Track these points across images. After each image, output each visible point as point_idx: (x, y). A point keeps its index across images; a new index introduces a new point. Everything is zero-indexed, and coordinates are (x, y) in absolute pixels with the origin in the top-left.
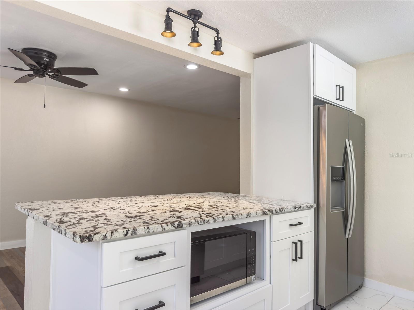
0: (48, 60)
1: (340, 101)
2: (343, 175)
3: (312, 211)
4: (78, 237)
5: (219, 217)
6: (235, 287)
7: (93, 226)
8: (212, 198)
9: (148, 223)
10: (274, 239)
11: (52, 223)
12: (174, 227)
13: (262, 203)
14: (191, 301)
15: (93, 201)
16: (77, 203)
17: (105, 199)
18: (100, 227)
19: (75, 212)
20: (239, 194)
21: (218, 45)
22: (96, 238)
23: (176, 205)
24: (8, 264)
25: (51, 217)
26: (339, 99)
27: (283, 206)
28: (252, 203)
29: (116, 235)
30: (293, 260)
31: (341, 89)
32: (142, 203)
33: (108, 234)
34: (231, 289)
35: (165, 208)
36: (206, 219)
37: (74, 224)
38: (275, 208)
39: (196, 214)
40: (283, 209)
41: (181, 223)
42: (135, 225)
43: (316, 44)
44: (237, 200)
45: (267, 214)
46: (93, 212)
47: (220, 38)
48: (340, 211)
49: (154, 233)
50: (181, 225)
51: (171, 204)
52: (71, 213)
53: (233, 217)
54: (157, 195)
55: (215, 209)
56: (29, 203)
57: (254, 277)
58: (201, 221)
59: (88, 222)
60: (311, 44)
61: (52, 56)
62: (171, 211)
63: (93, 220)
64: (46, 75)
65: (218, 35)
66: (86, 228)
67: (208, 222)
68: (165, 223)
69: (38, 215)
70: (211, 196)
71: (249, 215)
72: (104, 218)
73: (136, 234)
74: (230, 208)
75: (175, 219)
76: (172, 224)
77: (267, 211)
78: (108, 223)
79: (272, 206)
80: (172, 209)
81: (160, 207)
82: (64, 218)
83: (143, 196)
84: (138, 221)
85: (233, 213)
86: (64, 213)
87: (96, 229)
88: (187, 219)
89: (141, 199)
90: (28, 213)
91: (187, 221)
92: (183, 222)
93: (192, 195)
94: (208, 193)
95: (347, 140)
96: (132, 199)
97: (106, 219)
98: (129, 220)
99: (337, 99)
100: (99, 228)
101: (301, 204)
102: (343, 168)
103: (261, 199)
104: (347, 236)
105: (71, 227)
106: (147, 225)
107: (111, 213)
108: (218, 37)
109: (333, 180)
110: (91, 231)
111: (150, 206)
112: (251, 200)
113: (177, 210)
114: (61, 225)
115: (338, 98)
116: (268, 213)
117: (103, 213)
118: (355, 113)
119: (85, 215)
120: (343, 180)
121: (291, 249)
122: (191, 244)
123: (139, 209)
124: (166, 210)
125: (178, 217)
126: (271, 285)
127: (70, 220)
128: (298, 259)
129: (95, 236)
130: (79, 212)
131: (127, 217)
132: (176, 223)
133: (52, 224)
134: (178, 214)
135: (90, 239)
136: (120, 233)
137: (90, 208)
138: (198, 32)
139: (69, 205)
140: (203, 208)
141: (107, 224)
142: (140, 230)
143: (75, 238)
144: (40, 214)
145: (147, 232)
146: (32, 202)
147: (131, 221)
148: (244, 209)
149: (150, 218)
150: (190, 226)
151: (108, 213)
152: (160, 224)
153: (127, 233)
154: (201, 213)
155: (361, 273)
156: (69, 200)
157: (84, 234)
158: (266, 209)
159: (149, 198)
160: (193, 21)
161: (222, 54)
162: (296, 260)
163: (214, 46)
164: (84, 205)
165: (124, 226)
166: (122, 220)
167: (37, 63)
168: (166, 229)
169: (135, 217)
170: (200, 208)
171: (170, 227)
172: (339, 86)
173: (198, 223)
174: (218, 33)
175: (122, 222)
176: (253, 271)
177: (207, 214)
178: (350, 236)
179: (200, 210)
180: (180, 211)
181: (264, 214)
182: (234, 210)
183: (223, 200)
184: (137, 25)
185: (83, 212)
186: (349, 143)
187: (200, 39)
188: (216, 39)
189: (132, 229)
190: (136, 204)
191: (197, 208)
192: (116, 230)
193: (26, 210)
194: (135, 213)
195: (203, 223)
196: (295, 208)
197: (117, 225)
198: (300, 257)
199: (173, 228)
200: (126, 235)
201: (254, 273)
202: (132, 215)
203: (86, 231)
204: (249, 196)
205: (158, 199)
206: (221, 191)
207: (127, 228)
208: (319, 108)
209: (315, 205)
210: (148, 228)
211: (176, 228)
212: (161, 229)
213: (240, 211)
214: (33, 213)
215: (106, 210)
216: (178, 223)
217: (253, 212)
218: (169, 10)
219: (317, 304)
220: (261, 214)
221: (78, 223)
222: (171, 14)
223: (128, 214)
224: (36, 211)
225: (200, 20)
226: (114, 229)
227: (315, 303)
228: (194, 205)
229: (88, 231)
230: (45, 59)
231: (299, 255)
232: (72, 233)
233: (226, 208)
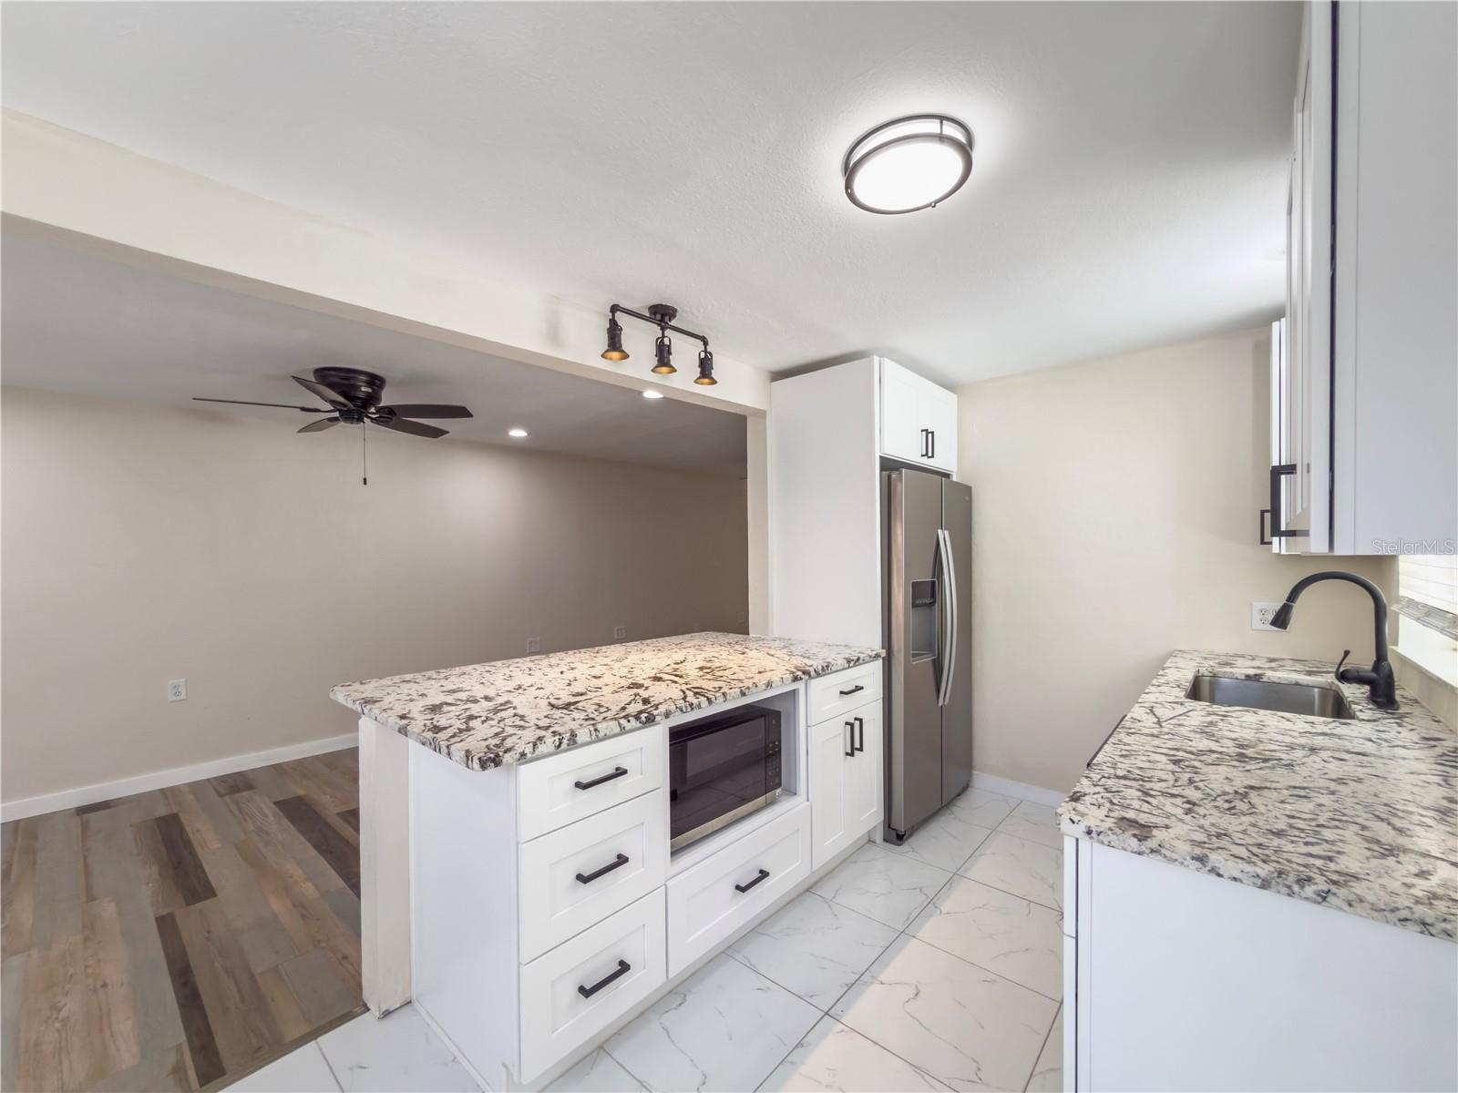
0: (370, 390)
1: (929, 457)
2: (933, 595)
3: (880, 662)
4: (476, 760)
5: (717, 695)
6: (746, 813)
7: (497, 734)
8: (699, 648)
9: (593, 719)
10: (812, 721)
11: (418, 731)
12: (640, 722)
13: (791, 654)
14: (672, 846)
15: (478, 672)
16: (450, 679)
17: (499, 663)
18: (511, 735)
19: (453, 702)
20: (748, 634)
21: (705, 366)
22: (507, 758)
23: (637, 672)
24: (300, 792)
25: (412, 719)
26: (927, 454)
27: (827, 660)
28: (773, 656)
29: (542, 749)
30: (847, 754)
31: (930, 435)
32: (573, 669)
33: (528, 750)
34: (740, 816)
35: (617, 680)
36: (695, 701)
37: (461, 731)
38: (815, 667)
39: (675, 692)
40: (827, 666)
41: (652, 714)
42: (573, 725)
43: (886, 359)
44: (746, 650)
45: (801, 679)
46: (487, 698)
47: (710, 354)
48: (927, 659)
49: (606, 737)
50: (652, 718)
51: (627, 670)
52: (447, 704)
53: (741, 691)
54: (597, 648)
55: (709, 676)
56: (357, 686)
57: (779, 790)
58: (686, 707)
59: (485, 724)
60: (876, 359)
61: (376, 381)
62: (629, 688)
63: (493, 720)
64: (365, 419)
65: (706, 348)
66: (485, 740)
67: (699, 706)
68: (624, 717)
69: (385, 715)
70: (695, 642)
71: (769, 685)
72: (511, 712)
73: (575, 742)
74: (735, 671)
75: (640, 706)
76: (637, 717)
77: (799, 673)
78: (522, 723)
79: (809, 662)
80: (630, 681)
81: (607, 678)
82: (437, 717)
83: (570, 652)
84: (576, 714)
85: (741, 685)
86: (432, 705)
87: (503, 740)
88: (661, 704)
89: (568, 660)
90: (363, 710)
91: (662, 709)
92: (655, 712)
93: (662, 642)
94: (689, 635)
95: (940, 531)
96: (551, 660)
97: (515, 715)
98: (557, 713)
99: (923, 456)
100: (508, 736)
101: (860, 653)
102: (933, 583)
103: (787, 645)
104: (940, 704)
105: (457, 739)
106: (593, 725)
107: (521, 698)
108: (706, 351)
109: (915, 606)
110: (496, 746)
111: (589, 677)
112: (770, 648)
113: (640, 683)
114: (437, 736)
115: (924, 453)
116: (803, 676)
117: (506, 700)
118: (954, 479)
119: (475, 709)
120: (934, 602)
121: (842, 736)
122: (671, 745)
123: (569, 685)
124: (620, 686)
125: (646, 701)
126: (808, 803)
127: (449, 722)
128: (856, 752)
129: (506, 755)
130: (462, 701)
131: (553, 706)
132: (643, 716)
133: (419, 734)
134: (645, 694)
135: (496, 761)
136: (549, 743)
137: (479, 692)
138: (669, 346)
139: (436, 684)
140: (687, 674)
141: (521, 726)
142: (583, 735)
143: (470, 762)
144: (390, 712)
145: (594, 736)
146: (362, 683)
147: (563, 715)
148: (760, 672)
149: (595, 707)
150: (667, 717)
151: (517, 700)
152: (616, 719)
153: (560, 743)
154: (684, 687)
155: (966, 762)
156: (433, 672)
157: (486, 753)
158: (799, 670)
159: (582, 655)
160: (659, 325)
161: (714, 382)
162: (852, 754)
163: (699, 370)
164: (465, 683)
165: (552, 729)
166: (546, 714)
167: (345, 397)
168: (627, 728)
169: (567, 706)
170: (681, 677)
171: (634, 723)
172: (927, 430)
173: (682, 710)
174: (706, 344)
175: (548, 721)
176: (777, 781)
177: (696, 690)
178: (946, 702)
179: (681, 681)
180: (645, 685)
181: (796, 679)
182: (741, 676)
183: (721, 653)
184: (554, 336)
185: (468, 701)
186: (943, 535)
187: (674, 360)
188: (703, 355)
189: (568, 735)
190: (562, 673)
191: (676, 676)
192: (540, 739)
193: (358, 702)
194: (567, 699)
195: (689, 709)
196: (849, 661)
197: (539, 728)
198: (858, 746)
199: (639, 725)
200: (559, 746)
201: (779, 785)
202: (560, 702)
203: (488, 747)
204: (767, 637)
205: (600, 659)
206: (713, 630)
207: (560, 734)
208: (889, 477)
209: (883, 653)
210: (596, 730)
211: (644, 724)
212: (617, 730)
213: (752, 678)
214: (374, 710)
215: (510, 691)
216: (646, 715)
217: (776, 678)
218: (614, 309)
219: (889, 827)
220: (790, 680)
221: (468, 729)
222: (619, 316)
223: (553, 702)
224: (377, 705)
225: (672, 323)
226: (537, 736)
227: (887, 825)
228: (668, 670)
229: (491, 747)
230: (363, 389)
231: (857, 745)
232: (463, 753)
233: (727, 673)
